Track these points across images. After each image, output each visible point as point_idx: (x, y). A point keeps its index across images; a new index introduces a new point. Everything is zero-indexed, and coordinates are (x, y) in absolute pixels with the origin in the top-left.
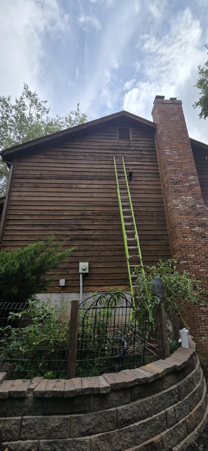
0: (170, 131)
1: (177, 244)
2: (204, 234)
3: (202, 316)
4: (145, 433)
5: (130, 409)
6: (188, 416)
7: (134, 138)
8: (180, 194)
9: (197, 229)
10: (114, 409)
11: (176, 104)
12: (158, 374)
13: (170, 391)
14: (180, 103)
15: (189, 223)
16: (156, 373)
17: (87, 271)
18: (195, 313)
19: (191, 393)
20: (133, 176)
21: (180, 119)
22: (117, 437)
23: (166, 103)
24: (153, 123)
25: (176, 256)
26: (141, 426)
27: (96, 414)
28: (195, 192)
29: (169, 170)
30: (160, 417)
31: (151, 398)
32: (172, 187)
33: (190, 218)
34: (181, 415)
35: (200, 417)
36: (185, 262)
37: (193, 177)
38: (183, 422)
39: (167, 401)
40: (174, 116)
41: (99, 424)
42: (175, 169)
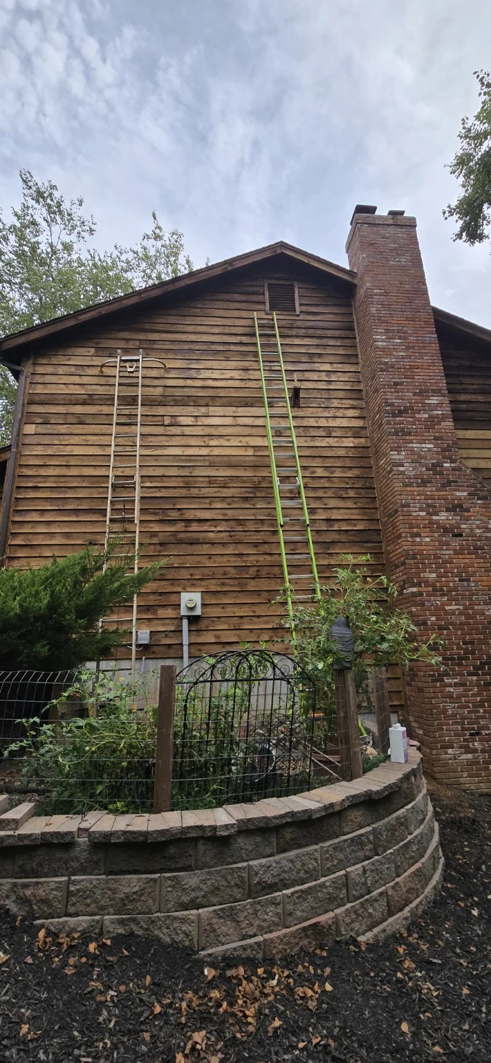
0: (388, 291)
1: (399, 551)
2: (459, 528)
3: (450, 706)
4: (303, 907)
5: (274, 865)
6: (392, 884)
7: (304, 308)
8: (407, 437)
9: (443, 517)
10: (245, 864)
11: (403, 226)
12: (332, 805)
13: (357, 836)
14: (411, 224)
15: (426, 504)
16: (327, 802)
17: (198, 612)
18: (433, 700)
19: (401, 844)
20: (301, 396)
21: (410, 263)
22: (249, 913)
23: (379, 224)
24: (350, 271)
25: (397, 577)
26: (296, 895)
27: (209, 872)
28: (442, 435)
29: (383, 383)
30: (333, 882)
31: (317, 847)
32: (389, 423)
33: (429, 493)
34: (376, 881)
35: (417, 889)
36: (414, 589)
37: (437, 398)
38: (381, 894)
39: (350, 854)
40: (398, 255)
41: (215, 890)
42: (398, 380)
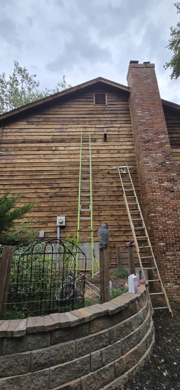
0: (143, 93)
1: (147, 199)
2: (173, 188)
3: (168, 264)
4: (62, 377)
5: (46, 353)
6: (118, 360)
7: (109, 103)
8: (150, 152)
9: (165, 184)
10: (29, 352)
11: (149, 67)
12: (84, 319)
13: (98, 335)
14: (153, 66)
15: (158, 179)
16: (82, 317)
17: (64, 224)
18: (161, 262)
19: (126, 337)
20: (107, 137)
21: (152, 82)
22: (28, 381)
23: (139, 67)
24: (128, 87)
25: (146, 210)
26: (58, 370)
27: (8, 357)
28: (165, 150)
29: (141, 130)
30: (81, 361)
31: (74, 341)
32: (142, 146)
33: (159, 174)
34: (109, 359)
35: (134, 361)
36: (153, 215)
37: (163, 135)
38: (111, 366)
39: (94, 344)
40: (147, 79)
41: (10, 367)
42: (147, 128)
